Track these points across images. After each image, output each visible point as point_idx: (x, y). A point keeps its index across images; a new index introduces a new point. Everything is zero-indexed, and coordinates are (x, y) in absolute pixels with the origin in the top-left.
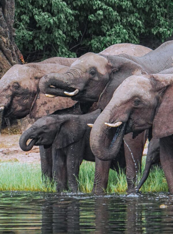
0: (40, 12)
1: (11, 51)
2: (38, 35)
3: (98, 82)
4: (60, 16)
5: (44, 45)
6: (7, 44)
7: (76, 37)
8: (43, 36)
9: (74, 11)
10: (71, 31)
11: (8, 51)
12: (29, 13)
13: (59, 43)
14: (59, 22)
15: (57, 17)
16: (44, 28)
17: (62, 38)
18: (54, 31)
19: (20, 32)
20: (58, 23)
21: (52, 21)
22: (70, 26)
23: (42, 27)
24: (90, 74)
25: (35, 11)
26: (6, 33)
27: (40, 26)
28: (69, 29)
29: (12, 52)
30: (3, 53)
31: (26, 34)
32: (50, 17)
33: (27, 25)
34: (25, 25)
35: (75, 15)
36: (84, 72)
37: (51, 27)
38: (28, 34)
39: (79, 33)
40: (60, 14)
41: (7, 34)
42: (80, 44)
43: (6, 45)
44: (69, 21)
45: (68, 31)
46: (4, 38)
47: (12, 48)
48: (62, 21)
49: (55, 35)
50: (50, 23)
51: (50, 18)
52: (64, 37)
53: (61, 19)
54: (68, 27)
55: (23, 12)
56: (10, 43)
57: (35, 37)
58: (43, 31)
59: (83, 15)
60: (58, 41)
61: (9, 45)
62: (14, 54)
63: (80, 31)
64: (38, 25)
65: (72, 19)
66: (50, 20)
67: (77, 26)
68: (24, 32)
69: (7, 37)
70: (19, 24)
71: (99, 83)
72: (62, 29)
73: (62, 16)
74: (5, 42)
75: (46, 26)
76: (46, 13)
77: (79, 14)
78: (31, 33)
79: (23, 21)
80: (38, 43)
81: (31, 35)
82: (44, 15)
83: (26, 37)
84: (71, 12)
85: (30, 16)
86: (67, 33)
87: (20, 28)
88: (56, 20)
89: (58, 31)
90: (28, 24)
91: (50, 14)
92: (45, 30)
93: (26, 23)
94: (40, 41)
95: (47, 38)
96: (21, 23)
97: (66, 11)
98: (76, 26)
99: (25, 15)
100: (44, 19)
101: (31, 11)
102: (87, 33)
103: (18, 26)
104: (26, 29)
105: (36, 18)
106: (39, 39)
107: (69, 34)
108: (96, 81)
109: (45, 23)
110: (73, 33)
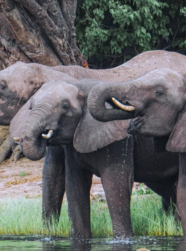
0: (117, 5)
1: (68, 56)
2: (115, 35)
3: (72, 118)
4: (144, 10)
5: (123, 48)
6: (64, 46)
7: (165, 36)
8: (122, 36)
9: (161, 3)
10: (159, 29)
11: (65, 55)
12: (103, 7)
13: (142, 45)
14: (142, 18)
15: (139, 11)
16: (122, 26)
17: (146, 38)
18: (136, 29)
19: (93, 30)
20: (140, 19)
21: (132, 16)
22: (157, 22)
23: (120, 25)
24: (63, 109)
25: (111, 4)
26: (62, 33)
27: (117, 23)
28: (156, 26)
29: (70, 58)
30: (59, 58)
31: (100, 34)
32: (130, 11)
33: (101, 22)
34: (99, 22)
35: (162, 8)
36: (55, 107)
37: (131, 24)
38: (102, 33)
39: (169, 31)
40: (143, 7)
41: (64, 35)
42: (172, 47)
43: (62, 48)
44: (155, 16)
45: (155, 29)
46: (59, 39)
47: (71, 52)
48: (146, 17)
49: (137, 35)
50: (129, 19)
51: (130, 13)
52: (148, 37)
53: (144, 14)
54: (154, 23)
55: (96, 5)
56: (68, 45)
57: (111, 38)
58: (121, 29)
59: (174, 9)
60: (141, 42)
61: (66, 48)
62: (74, 60)
63: (170, 29)
64: (114, 22)
65: (159, 13)
66: (130, 15)
67: (167, 23)
68: (97, 30)
69: (64, 38)
70: (91, 20)
71: (73, 120)
72: (147, 26)
73: (146, 10)
74: (62, 45)
75: (124, 22)
76: (125, 6)
77: (168, 6)
78: (106, 32)
79: (96, 16)
80: (115, 45)
81: (106, 35)
82: (122, 8)
83: (100, 37)
84: (157, 4)
85: (104, 10)
86: (153, 32)
87: (93, 25)
88: (138, 16)
89: (140, 29)
90: (102, 20)
91: (130, 8)
92: (123, 28)
93: (100, 20)
94: (118, 42)
95: (127, 38)
96: (94, 20)
97: (151, 3)
98: (164, 22)
99: (99, 9)
100: (123, 14)
101: (106, 4)
102: (180, 32)
103: (90, 23)
104: (100, 27)
105: (111, 12)
106: (116, 39)
107: (156, 32)
108: (69, 117)
109: (124, 19)
110: (161, 32)
